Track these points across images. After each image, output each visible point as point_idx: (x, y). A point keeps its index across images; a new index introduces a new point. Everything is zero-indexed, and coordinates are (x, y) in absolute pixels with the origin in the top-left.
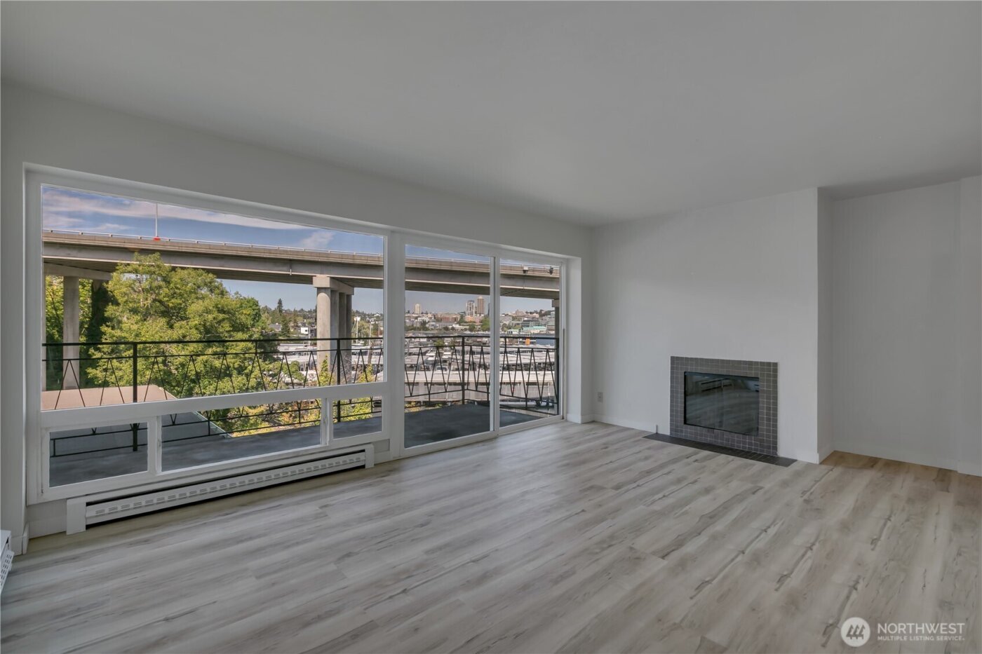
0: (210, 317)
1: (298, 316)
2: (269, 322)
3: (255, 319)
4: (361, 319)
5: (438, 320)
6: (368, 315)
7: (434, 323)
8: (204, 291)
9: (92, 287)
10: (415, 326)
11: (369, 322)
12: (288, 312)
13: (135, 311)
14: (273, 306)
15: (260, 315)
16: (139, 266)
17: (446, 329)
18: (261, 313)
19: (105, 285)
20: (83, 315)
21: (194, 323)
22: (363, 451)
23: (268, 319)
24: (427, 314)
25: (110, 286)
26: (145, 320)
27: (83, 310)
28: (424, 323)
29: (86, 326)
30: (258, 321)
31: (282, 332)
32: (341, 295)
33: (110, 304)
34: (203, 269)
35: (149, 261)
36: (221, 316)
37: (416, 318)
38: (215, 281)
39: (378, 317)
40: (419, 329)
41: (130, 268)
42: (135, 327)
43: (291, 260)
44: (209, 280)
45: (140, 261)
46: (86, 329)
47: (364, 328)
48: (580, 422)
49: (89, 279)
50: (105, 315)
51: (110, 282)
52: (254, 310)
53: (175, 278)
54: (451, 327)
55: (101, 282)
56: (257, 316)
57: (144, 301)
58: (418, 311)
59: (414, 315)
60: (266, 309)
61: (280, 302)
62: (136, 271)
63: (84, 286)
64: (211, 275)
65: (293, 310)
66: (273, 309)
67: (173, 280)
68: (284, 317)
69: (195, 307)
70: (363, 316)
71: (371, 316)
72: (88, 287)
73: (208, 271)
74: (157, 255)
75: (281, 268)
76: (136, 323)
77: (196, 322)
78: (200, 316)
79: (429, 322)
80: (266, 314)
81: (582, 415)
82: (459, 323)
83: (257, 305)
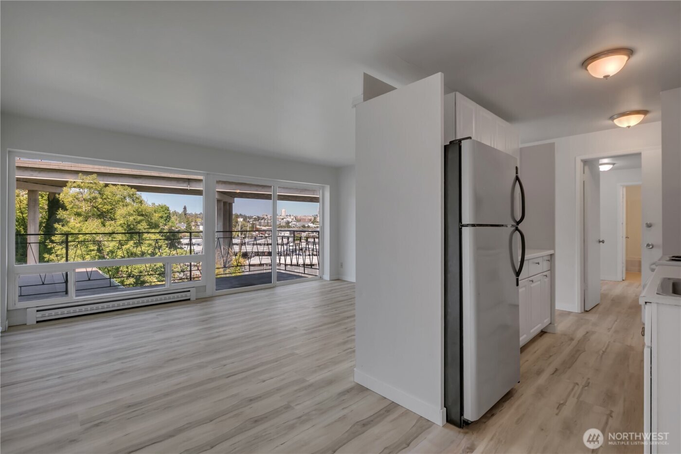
0: (131, 218)
1: (197, 217)
2: (177, 222)
3: (166, 220)
4: (244, 220)
5: (298, 220)
6: (248, 217)
7: (295, 223)
8: (128, 200)
9: (48, 197)
10: (281, 225)
11: (249, 222)
12: (191, 215)
13: (78, 214)
14: (180, 211)
15: (170, 217)
16: (82, 183)
17: (304, 227)
18: (171, 216)
19: (57, 195)
20: (42, 217)
21: (119, 223)
22: (189, 291)
23: (176, 220)
24: (290, 216)
25: (61, 197)
26: (86, 221)
27: (41, 214)
28: (288, 223)
29: (44, 225)
30: (169, 222)
31: (186, 229)
32: (225, 203)
33: (60, 209)
34: (128, 185)
35: (89, 179)
36: (140, 218)
37: (283, 219)
38: (136, 194)
39: (255, 218)
40: (284, 227)
41: (75, 185)
42: (78, 225)
43: (189, 179)
44: (132, 193)
45: (83, 179)
46: (44, 227)
47: (244, 226)
48: (329, 279)
49: (46, 192)
50: (58, 217)
51: (61, 194)
52: (166, 213)
53: (108, 191)
54: (307, 225)
55: (55, 193)
56: (168, 218)
57: (85, 207)
58: (283, 214)
59: (281, 217)
60: (175, 213)
61: (185, 208)
62: (79, 187)
63: (42, 197)
64: (133, 190)
65: (194, 213)
66: (180, 213)
67: (105, 193)
68: (188, 219)
69: (120, 211)
70: (245, 218)
71: (250, 218)
72: (46, 197)
73: (132, 187)
74: (95, 176)
75: (182, 185)
76: (79, 223)
77: (121, 222)
78: (124, 217)
79: (291, 222)
80: (175, 217)
81: (330, 275)
82: (313, 223)
83: (168, 210)
